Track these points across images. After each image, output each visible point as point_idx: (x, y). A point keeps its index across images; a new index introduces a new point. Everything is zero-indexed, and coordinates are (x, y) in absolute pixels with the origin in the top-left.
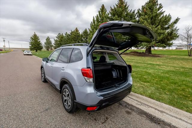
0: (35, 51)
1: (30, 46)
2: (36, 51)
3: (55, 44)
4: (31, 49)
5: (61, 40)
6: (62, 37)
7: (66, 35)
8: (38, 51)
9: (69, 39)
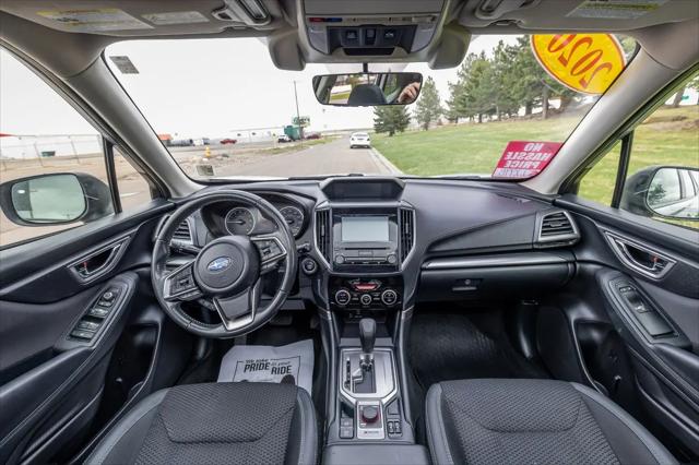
0: (388, 133)
1: (377, 117)
2: (391, 135)
3: (449, 103)
4: (379, 129)
5: (474, 81)
6: (479, 70)
7: (497, 52)
8: (397, 133)
9: (510, 70)
